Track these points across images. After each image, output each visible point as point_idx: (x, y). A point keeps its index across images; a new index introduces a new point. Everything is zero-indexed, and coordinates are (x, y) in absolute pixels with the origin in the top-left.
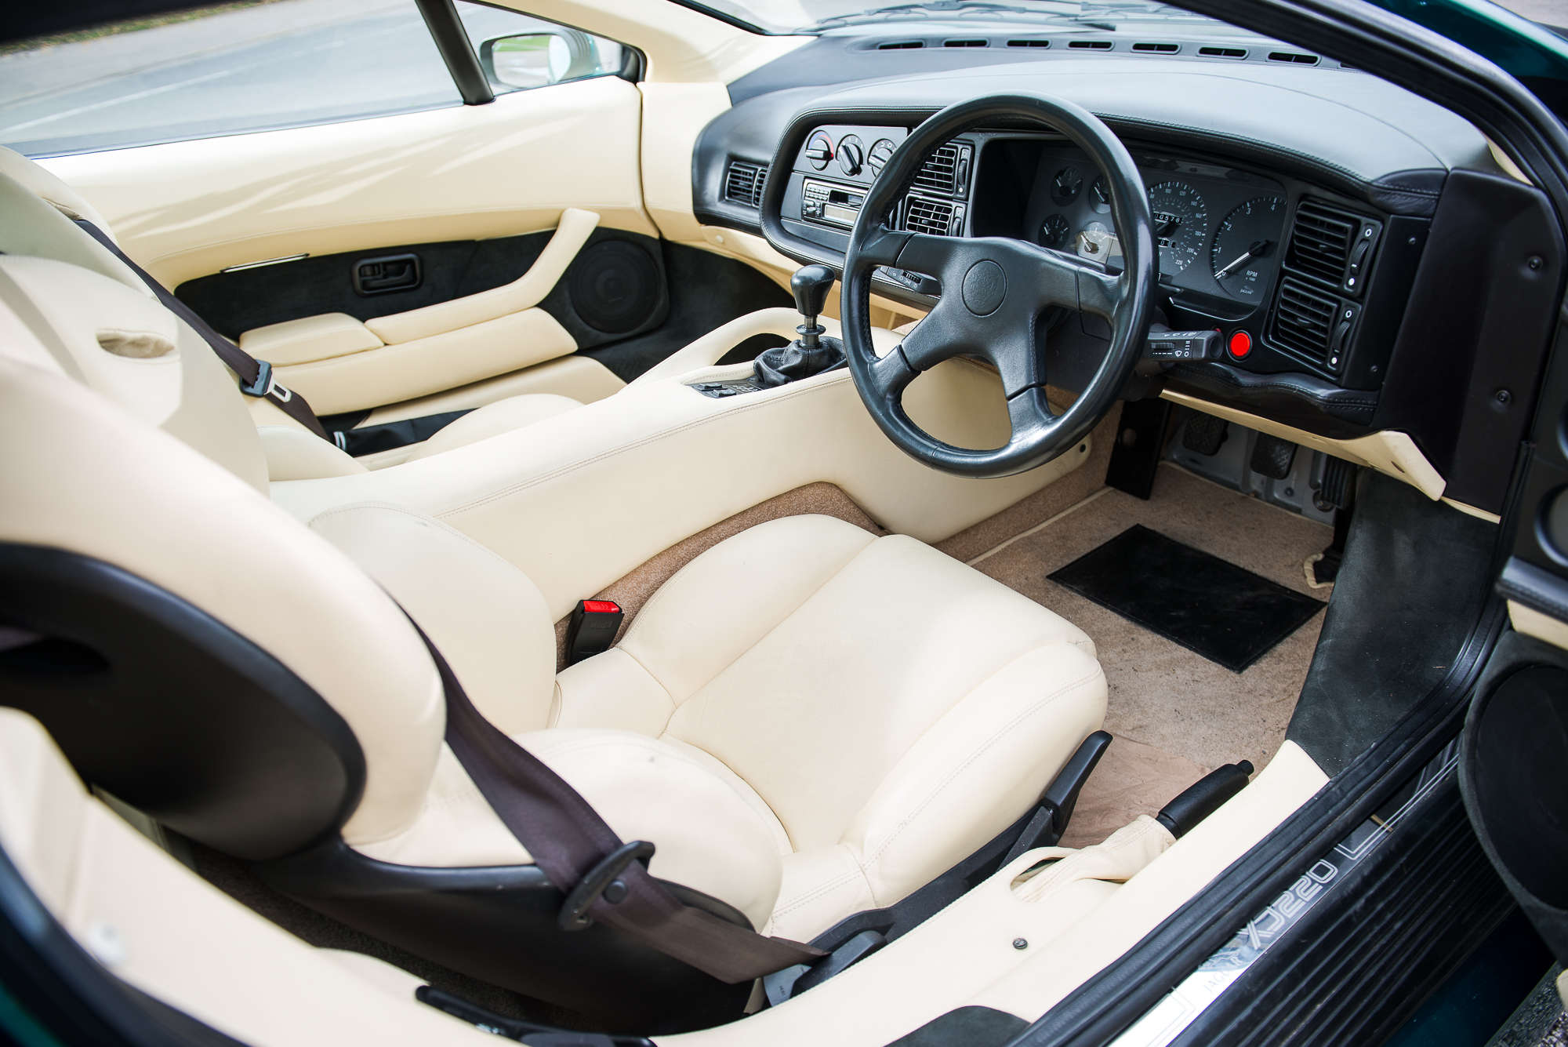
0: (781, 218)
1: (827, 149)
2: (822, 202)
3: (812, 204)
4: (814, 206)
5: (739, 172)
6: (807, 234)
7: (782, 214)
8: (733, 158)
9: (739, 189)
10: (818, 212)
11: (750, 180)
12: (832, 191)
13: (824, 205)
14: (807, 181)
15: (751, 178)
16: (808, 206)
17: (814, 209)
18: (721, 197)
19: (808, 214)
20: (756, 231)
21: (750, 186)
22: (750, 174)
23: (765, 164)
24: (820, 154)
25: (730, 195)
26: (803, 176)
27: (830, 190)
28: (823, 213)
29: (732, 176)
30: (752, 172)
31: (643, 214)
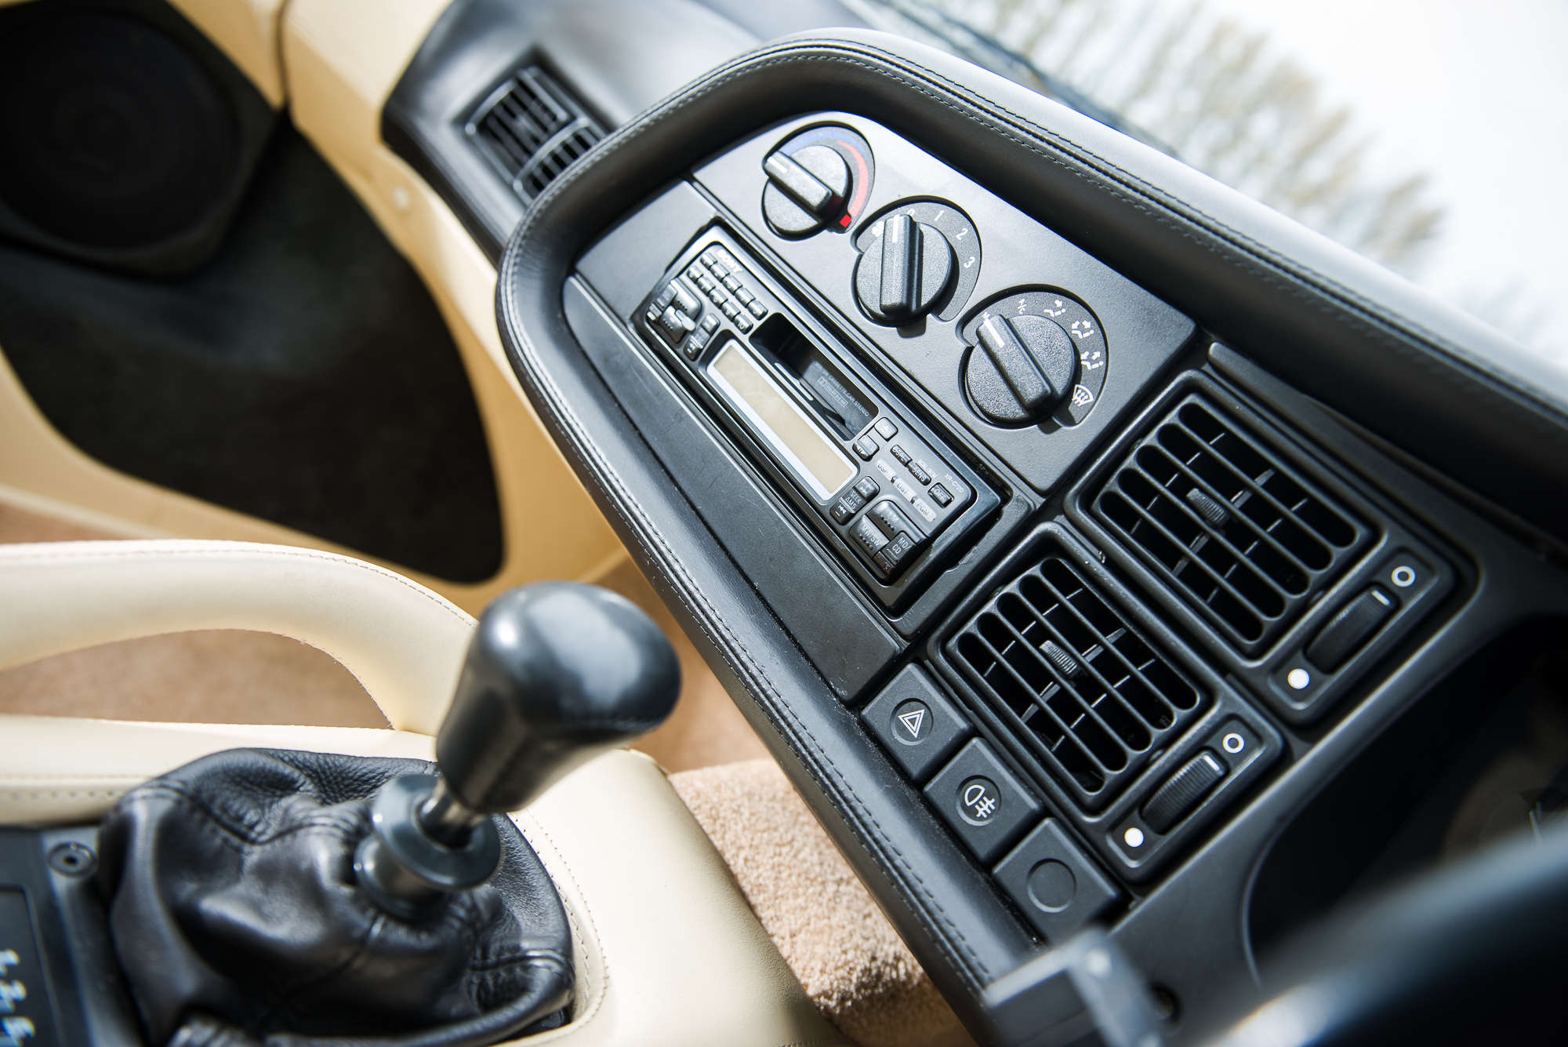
0: (572, 271)
1: (840, 190)
2: (727, 325)
3: (691, 304)
4: (697, 315)
5: (533, 96)
6: (618, 372)
7: (585, 264)
8: (539, 60)
9: (509, 131)
10: (696, 342)
11: (545, 129)
12: (777, 317)
13: (727, 335)
14: (715, 234)
15: (552, 126)
16: (675, 303)
17: (689, 325)
18: (462, 120)
19: (659, 324)
20: (492, 248)
21: (538, 143)
22: (554, 118)
23: (608, 127)
24: (815, 195)
25: (483, 127)
26: (711, 213)
27: (773, 309)
28: (708, 355)
29: (512, 95)
30: (562, 115)
31: (266, 28)
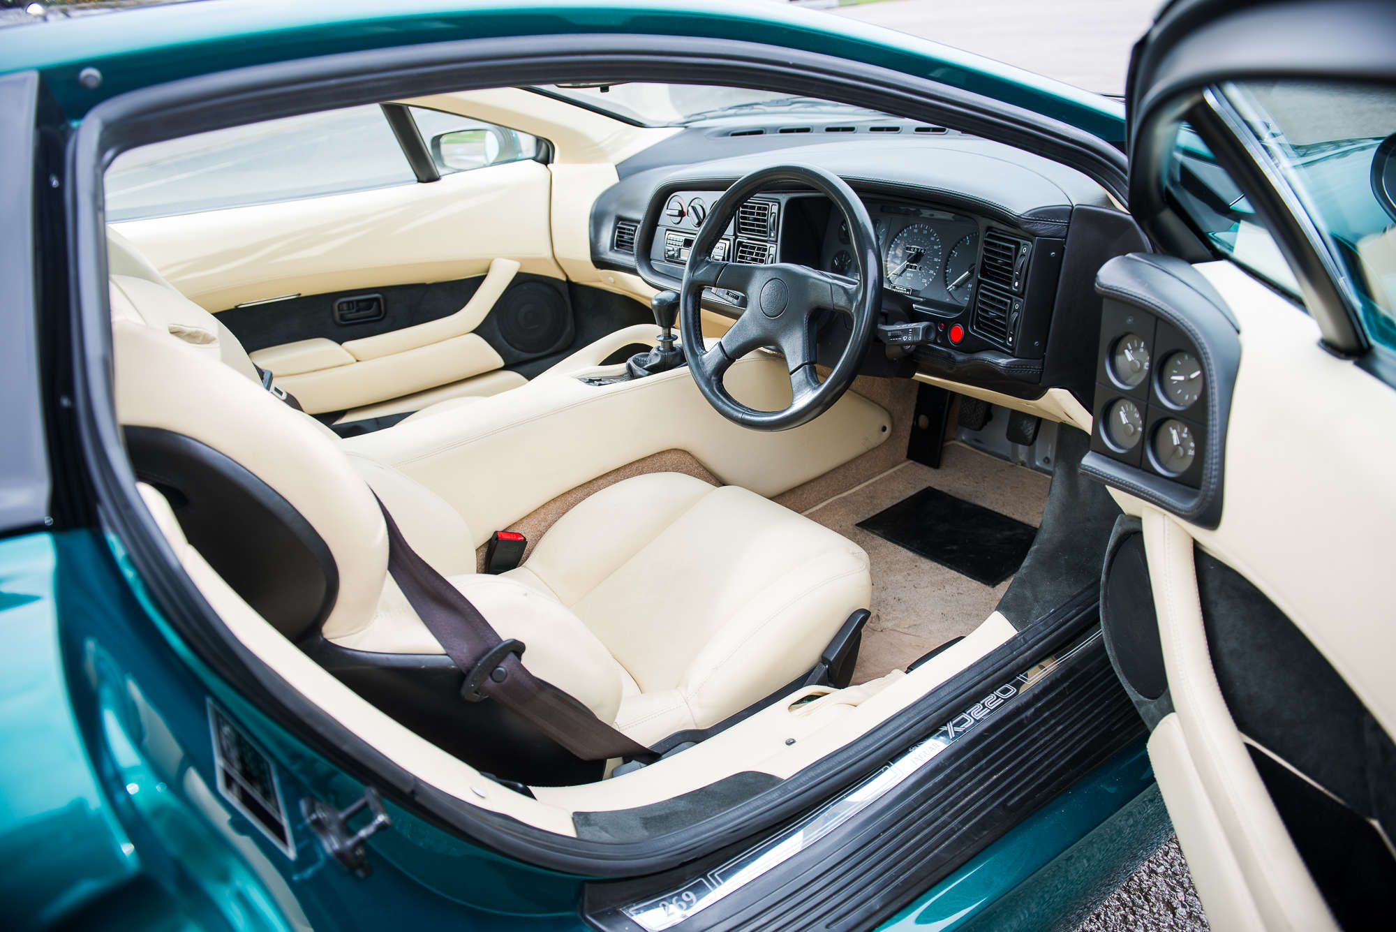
0: (650, 260)
1: (681, 209)
2: (679, 247)
3: (671, 249)
4: (673, 250)
5: (624, 229)
6: (669, 272)
7: (651, 257)
8: (620, 219)
9: (624, 242)
10: (676, 255)
11: (632, 235)
12: (685, 239)
13: (680, 249)
14: (668, 232)
15: (633, 233)
16: (669, 251)
17: (673, 252)
18: (612, 248)
19: (669, 257)
20: (633, 271)
21: (632, 239)
22: (632, 231)
23: (638, 222)
24: (676, 213)
25: (618, 246)
26: (665, 229)
27: (684, 238)
28: (679, 256)
29: (619, 232)
30: (633, 228)
31: (553, 261)
